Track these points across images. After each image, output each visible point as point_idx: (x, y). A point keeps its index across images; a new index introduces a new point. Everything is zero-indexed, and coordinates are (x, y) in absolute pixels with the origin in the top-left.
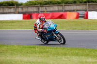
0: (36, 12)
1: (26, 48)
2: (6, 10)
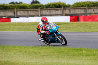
0: (83, 14)
1: (72, 50)
2: (54, 12)
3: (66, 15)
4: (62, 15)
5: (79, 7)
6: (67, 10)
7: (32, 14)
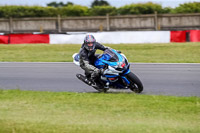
0: (198, 27)
1: (175, 101)
2: (137, 23)
3: (163, 29)
4: (153, 29)
5: (190, 12)
6: (164, 19)
7: (93, 26)
